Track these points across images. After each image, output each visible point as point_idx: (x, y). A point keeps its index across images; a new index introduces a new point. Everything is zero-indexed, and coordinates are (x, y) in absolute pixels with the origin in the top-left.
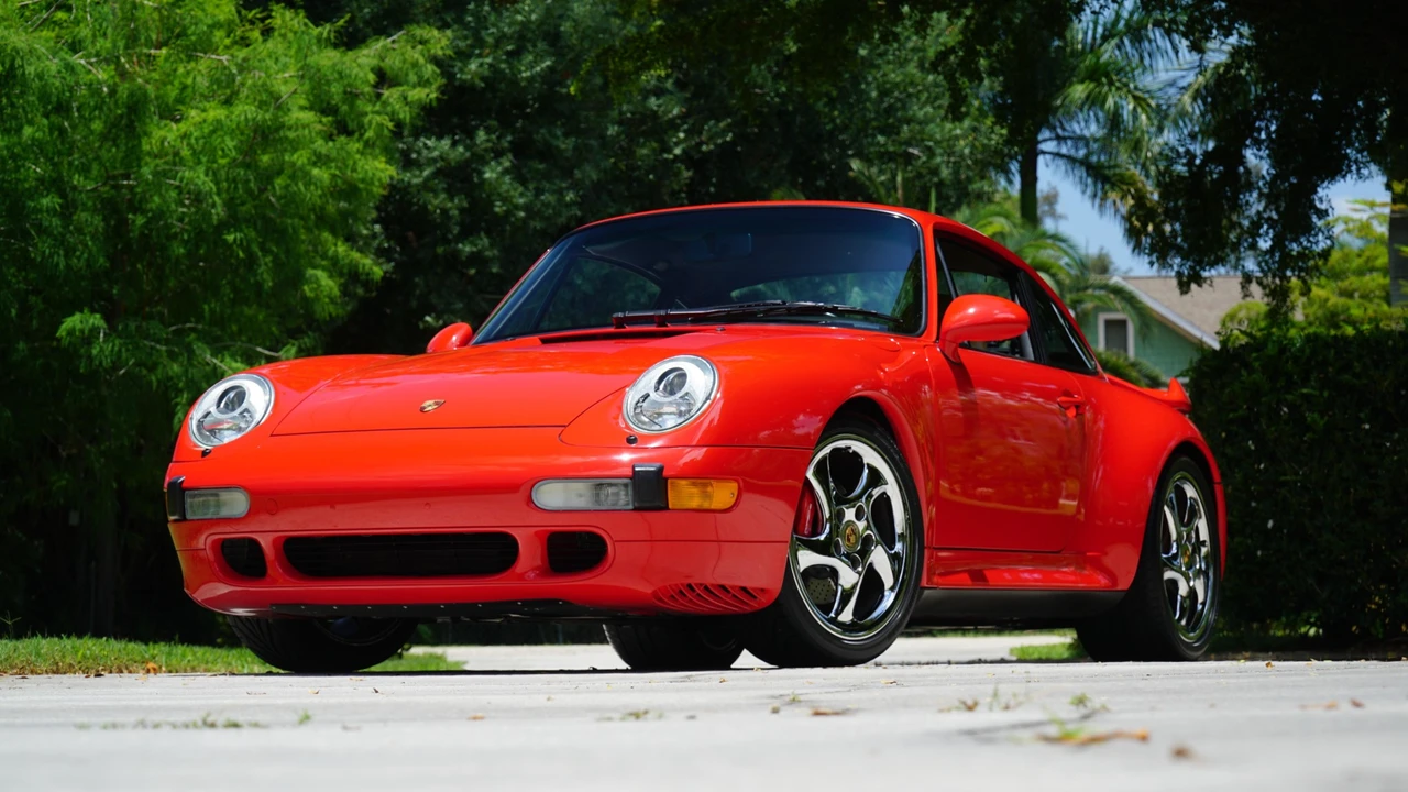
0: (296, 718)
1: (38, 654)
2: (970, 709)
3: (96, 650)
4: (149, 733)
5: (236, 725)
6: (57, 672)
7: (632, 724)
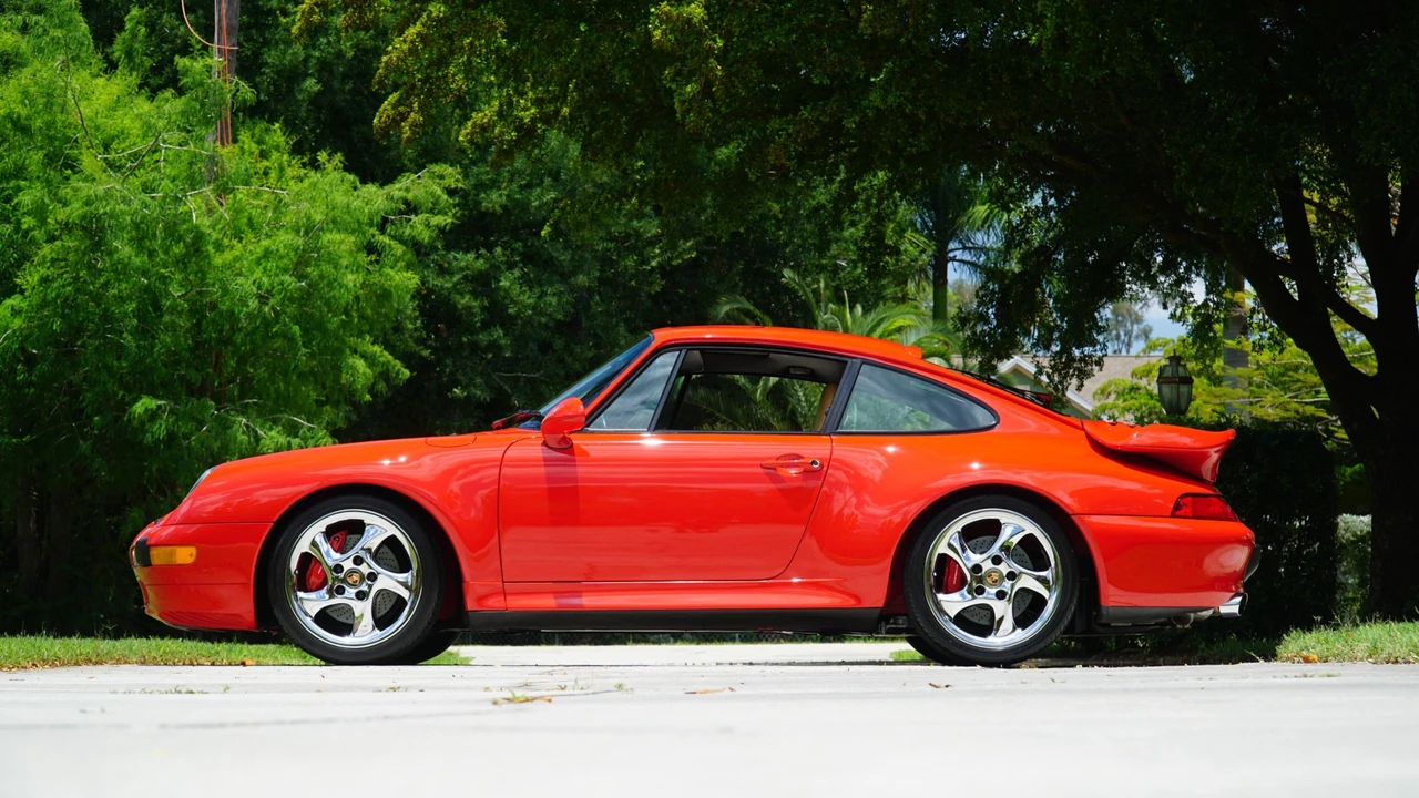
0: (222, 689)
1: (131, 649)
2: (563, 689)
3: (174, 647)
4: (148, 696)
5: (191, 692)
6: (143, 663)
7: (392, 693)
